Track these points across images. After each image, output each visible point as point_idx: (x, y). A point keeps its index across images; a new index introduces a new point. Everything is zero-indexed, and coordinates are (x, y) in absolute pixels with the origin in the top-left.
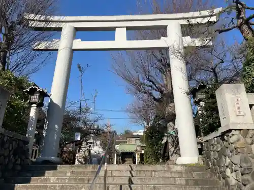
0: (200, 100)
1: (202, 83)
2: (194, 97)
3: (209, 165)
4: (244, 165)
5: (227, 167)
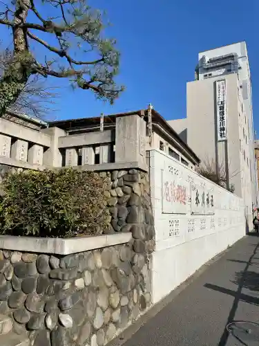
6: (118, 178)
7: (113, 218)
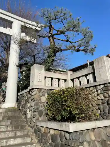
0: (23, 71)
1: (26, 62)
2: (21, 69)
3: (19, 108)
4: (36, 107)
5: (28, 108)
6: (100, 90)
7: (100, 112)
